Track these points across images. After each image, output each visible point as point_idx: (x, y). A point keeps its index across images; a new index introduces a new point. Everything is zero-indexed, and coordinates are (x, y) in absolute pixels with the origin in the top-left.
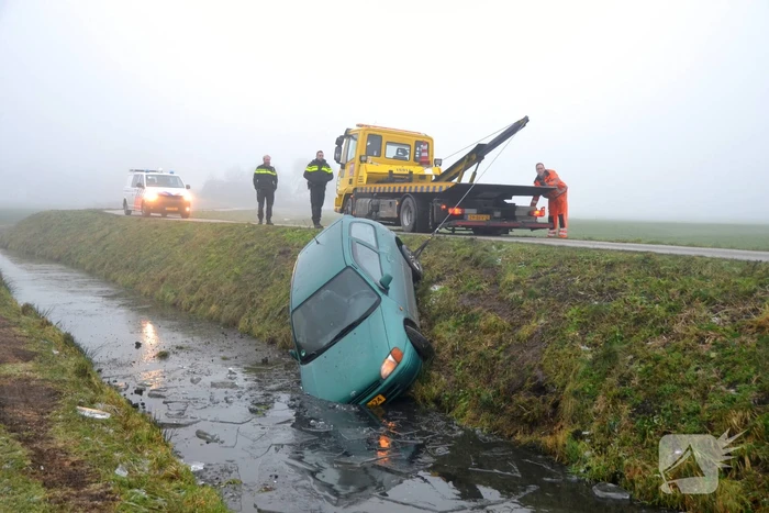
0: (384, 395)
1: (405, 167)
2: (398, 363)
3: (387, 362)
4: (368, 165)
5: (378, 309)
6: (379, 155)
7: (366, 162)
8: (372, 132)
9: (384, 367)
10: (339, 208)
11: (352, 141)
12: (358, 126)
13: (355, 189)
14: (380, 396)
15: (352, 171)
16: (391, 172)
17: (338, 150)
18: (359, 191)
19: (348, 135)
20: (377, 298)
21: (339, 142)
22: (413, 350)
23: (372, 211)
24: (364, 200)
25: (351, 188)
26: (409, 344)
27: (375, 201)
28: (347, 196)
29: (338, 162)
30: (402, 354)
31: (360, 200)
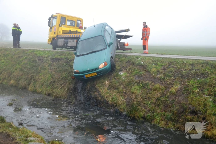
0: (97, 73)
1: (75, 29)
2: (105, 66)
3: (102, 65)
4: (62, 27)
5: (105, 50)
6: (65, 24)
7: (61, 26)
8: (62, 16)
9: (101, 65)
10: (50, 43)
11: (54, 19)
12: (57, 14)
13: (57, 36)
14: (96, 73)
15: (55, 30)
16: (70, 30)
17: (49, 22)
18: (59, 37)
19: (53, 17)
20: (106, 47)
21: (50, 19)
22: (110, 65)
23: (65, 44)
24: (61, 40)
25: (55, 36)
26: (110, 63)
27: (66, 40)
28: (54, 39)
29: (49, 26)
30: (107, 64)
31: (59, 40)
